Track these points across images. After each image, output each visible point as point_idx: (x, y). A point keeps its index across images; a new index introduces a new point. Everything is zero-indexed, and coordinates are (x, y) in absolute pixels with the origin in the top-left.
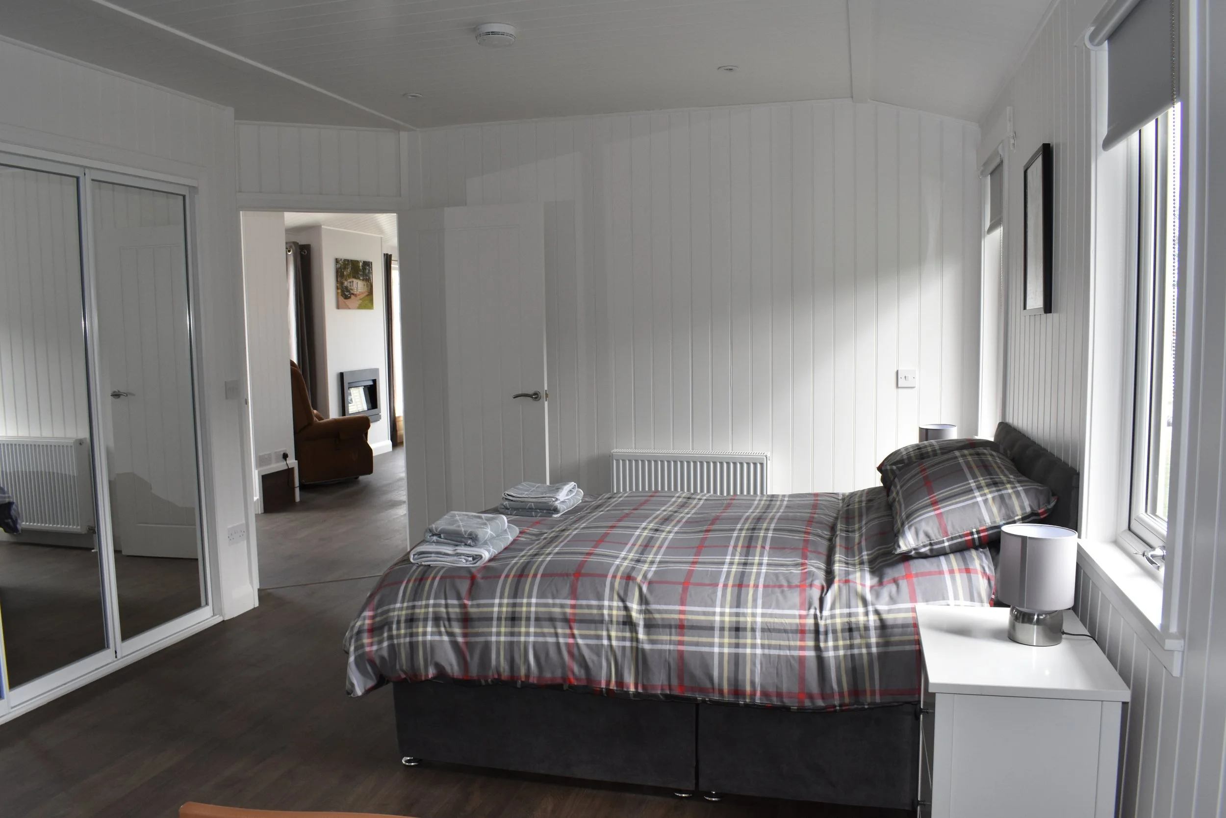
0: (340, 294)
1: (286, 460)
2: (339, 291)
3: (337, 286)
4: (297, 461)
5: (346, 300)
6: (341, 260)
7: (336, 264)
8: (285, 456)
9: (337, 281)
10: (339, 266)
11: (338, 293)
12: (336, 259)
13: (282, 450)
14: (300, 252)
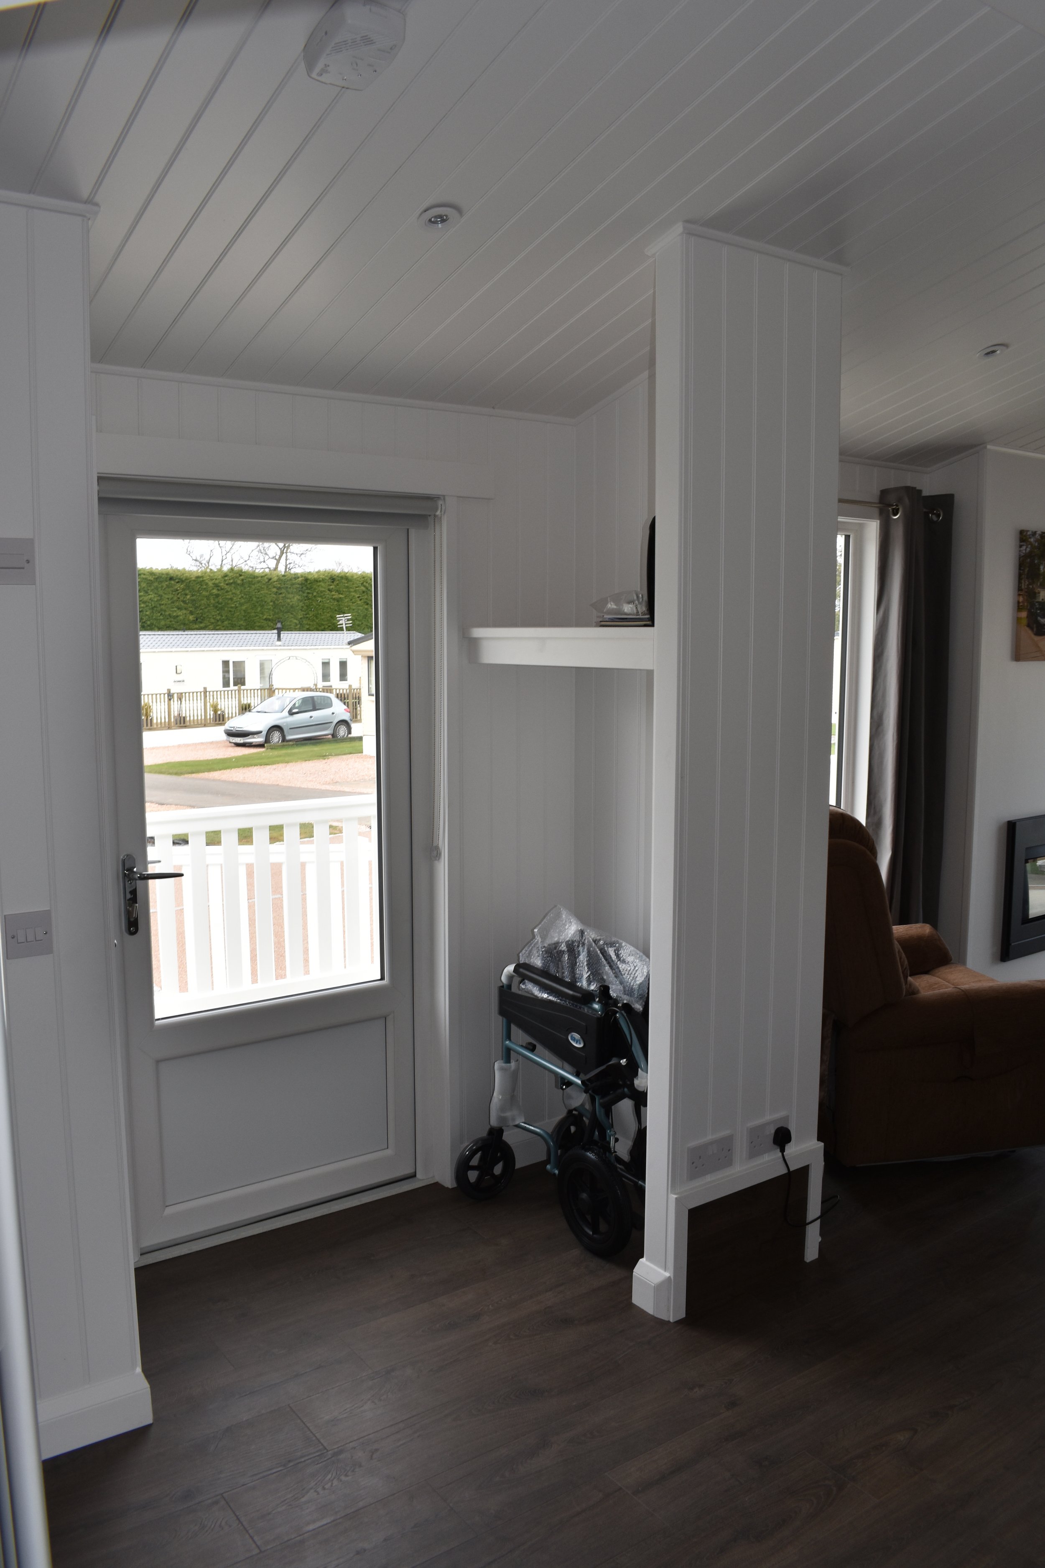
0: (1025, 622)
1: (783, 1151)
2: (1024, 614)
3: (1019, 602)
4: (822, 1144)
5: (1037, 638)
6: (1034, 533)
7: (1021, 546)
8: (782, 1137)
9: (1020, 589)
10: (1026, 549)
11: (1018, 620)
12: (1022, 532)
13: (770, 1117)
14: (926, 514)
